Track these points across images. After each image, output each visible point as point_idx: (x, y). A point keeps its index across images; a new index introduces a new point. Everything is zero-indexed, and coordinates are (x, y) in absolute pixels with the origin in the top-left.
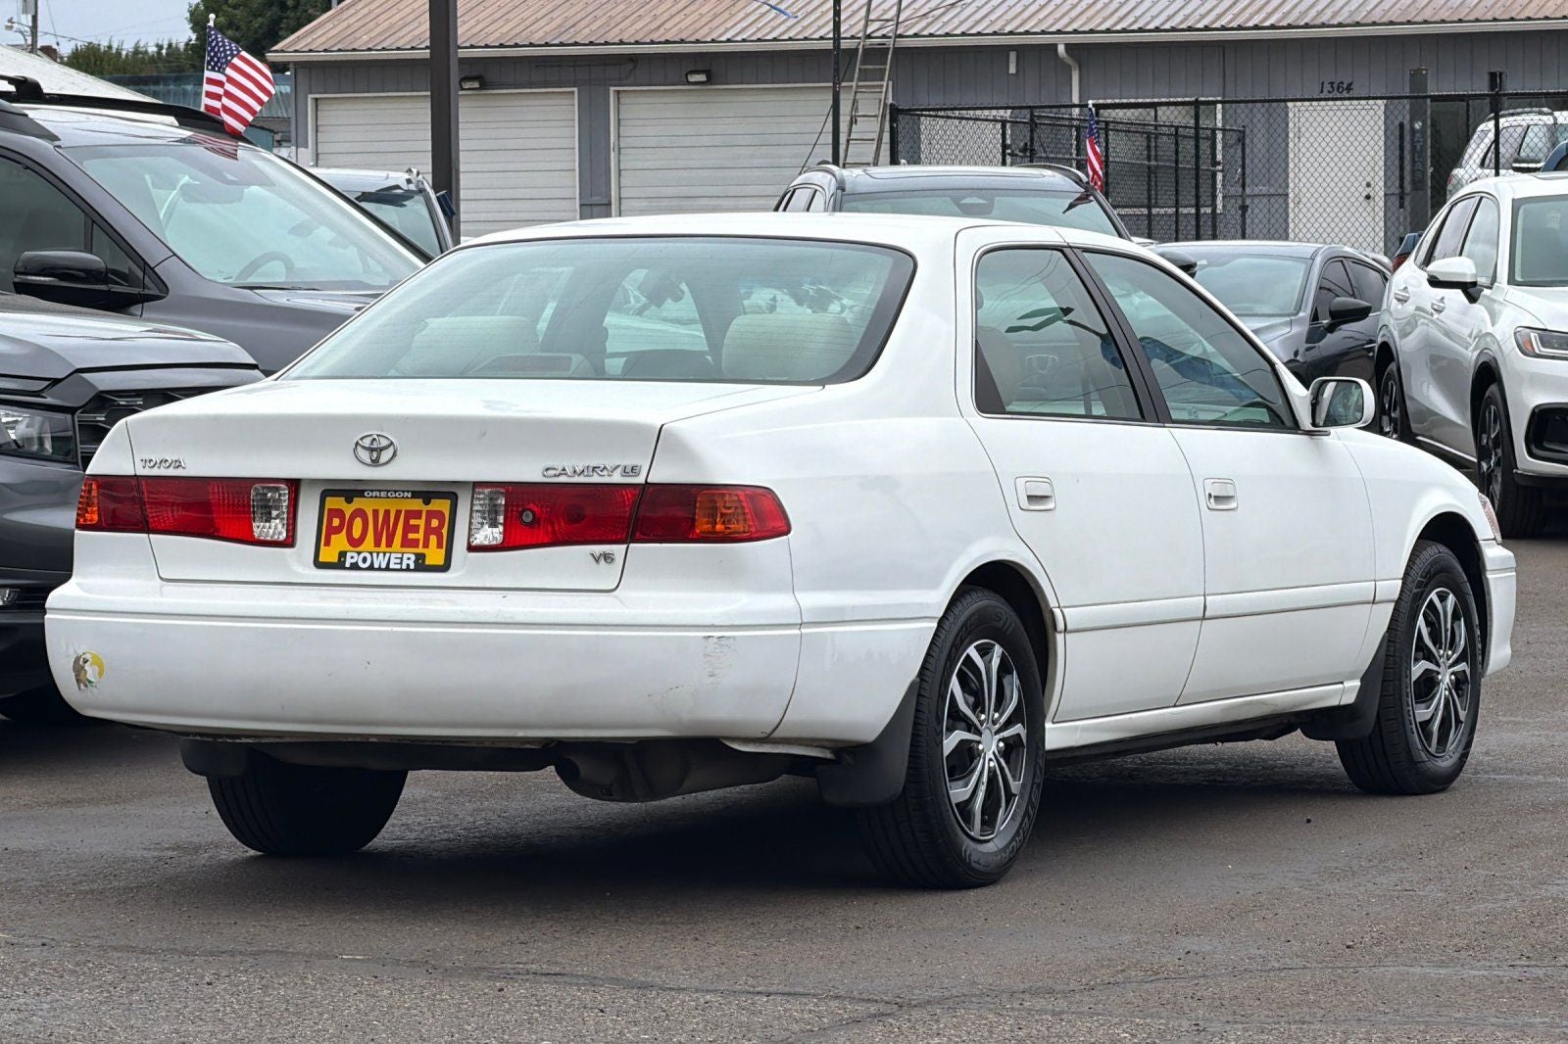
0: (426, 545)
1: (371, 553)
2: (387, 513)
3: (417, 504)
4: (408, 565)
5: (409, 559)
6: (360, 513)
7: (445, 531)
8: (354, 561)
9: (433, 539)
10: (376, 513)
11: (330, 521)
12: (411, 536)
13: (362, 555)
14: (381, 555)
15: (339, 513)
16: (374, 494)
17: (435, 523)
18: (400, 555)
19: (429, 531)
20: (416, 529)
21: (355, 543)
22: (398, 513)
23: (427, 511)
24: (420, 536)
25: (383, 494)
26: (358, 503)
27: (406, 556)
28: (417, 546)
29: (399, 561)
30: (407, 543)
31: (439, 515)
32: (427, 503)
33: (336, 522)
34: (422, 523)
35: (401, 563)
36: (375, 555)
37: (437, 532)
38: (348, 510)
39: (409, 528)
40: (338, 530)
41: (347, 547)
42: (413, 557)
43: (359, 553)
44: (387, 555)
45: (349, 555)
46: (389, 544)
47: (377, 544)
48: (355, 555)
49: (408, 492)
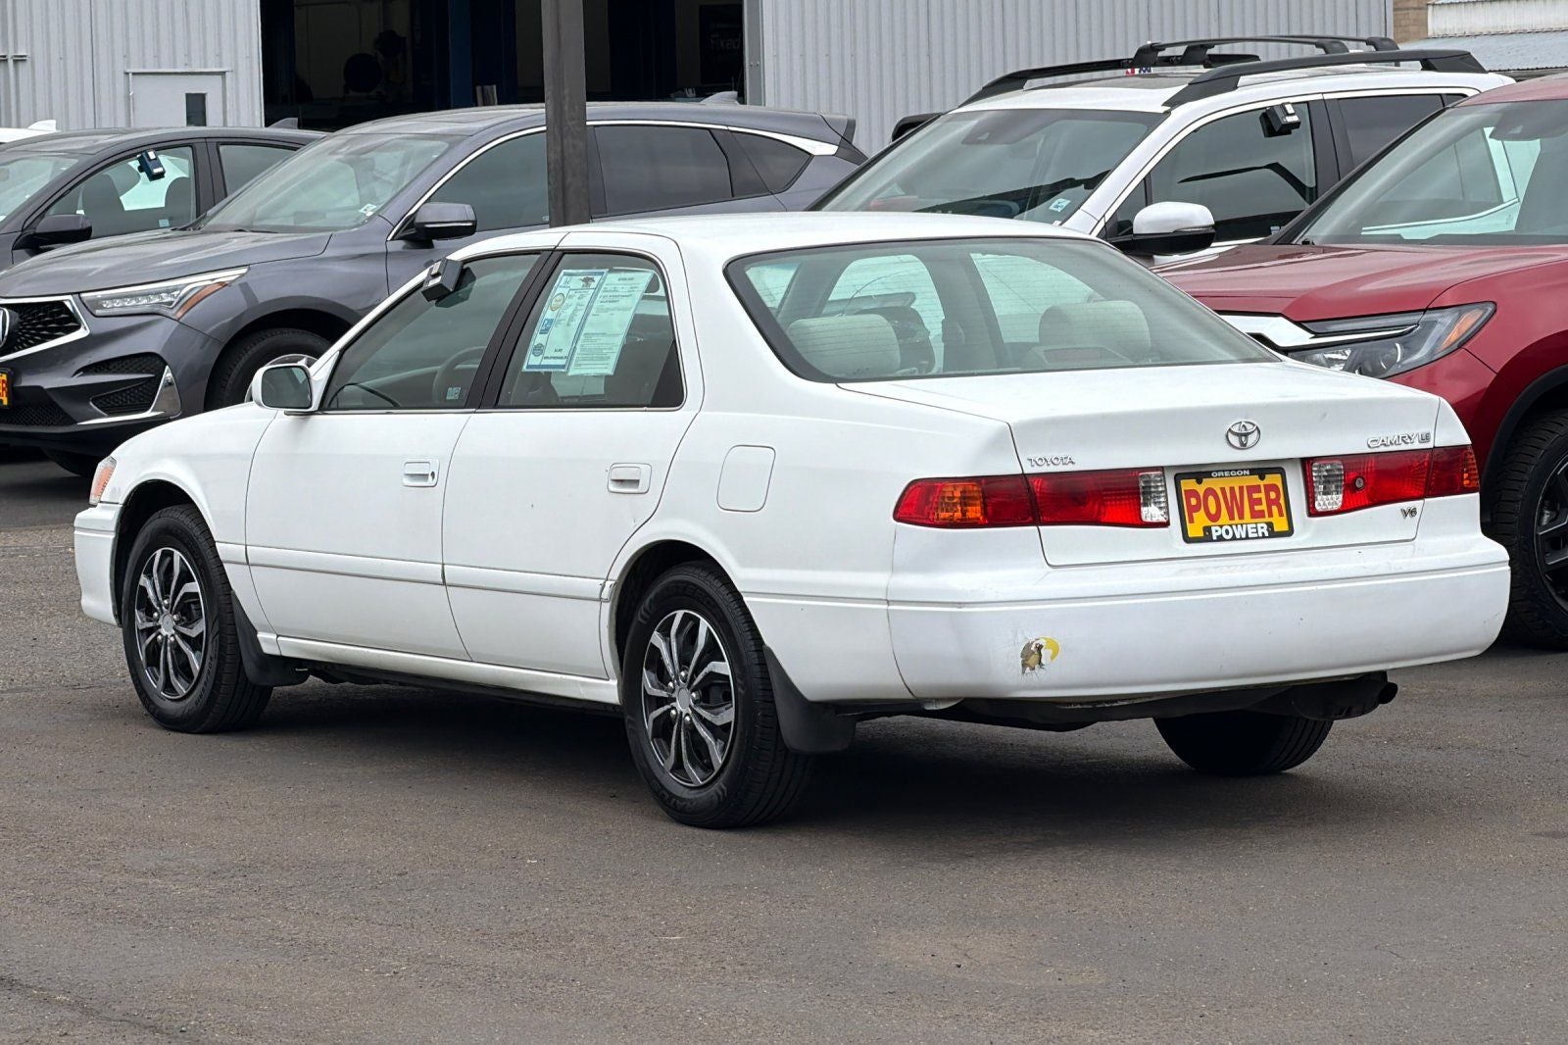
0: (1271, 515)
1: (1231, 526)
2: (1232, 489)
3: (1255, 480)
4: (1263, 533)
5: (1262, 528)
6: (1210, 492)
7: (1282, 501)
8: (1219, 534)
9: (1275, 509)
10: (1223, 490)
11: (1188, 502)
12: (1257, 508)
13: (1224, 528)
14: (1239, 526)
15: (1192, 493)
16: (1220, 474)
17: (1273, 495)
18: (1254, 526)
19: (1270, 503)
20: (1259, 502)
21: (1214, 518)
22: (1241, 488)
23: (1265, 486)
24: (1264, 507)
25: (1226, 474)
26: (1207, 483)
27: (1259, 526)
28: (1264, 516)
29: (1255, 530)
30: (1255, 515)
31: (1274, 487)
32: (1262, 478)
33: (1193, 501)
34: (1262, 495)
35: (1257, 532)
36: (1234, 527)
37: (1276, 502)
38: (1201, 489)
39: (1254, 502)
40: (1197, 508)
41: (1208, 523)
42: (1265, 526)
43: (1221, 527)
44: (1244, 526)
45: (1213, 529)
46: (1241, 517)
47: (1232, 517)
48: (1218, 528)
49: (1246, 470)
